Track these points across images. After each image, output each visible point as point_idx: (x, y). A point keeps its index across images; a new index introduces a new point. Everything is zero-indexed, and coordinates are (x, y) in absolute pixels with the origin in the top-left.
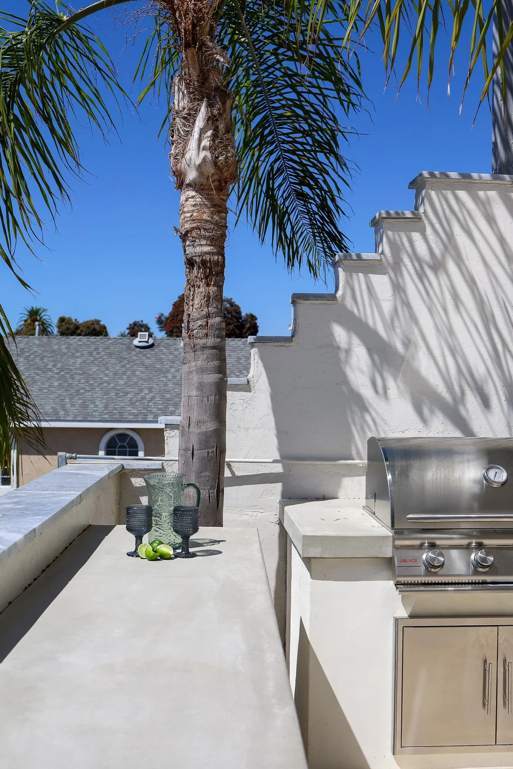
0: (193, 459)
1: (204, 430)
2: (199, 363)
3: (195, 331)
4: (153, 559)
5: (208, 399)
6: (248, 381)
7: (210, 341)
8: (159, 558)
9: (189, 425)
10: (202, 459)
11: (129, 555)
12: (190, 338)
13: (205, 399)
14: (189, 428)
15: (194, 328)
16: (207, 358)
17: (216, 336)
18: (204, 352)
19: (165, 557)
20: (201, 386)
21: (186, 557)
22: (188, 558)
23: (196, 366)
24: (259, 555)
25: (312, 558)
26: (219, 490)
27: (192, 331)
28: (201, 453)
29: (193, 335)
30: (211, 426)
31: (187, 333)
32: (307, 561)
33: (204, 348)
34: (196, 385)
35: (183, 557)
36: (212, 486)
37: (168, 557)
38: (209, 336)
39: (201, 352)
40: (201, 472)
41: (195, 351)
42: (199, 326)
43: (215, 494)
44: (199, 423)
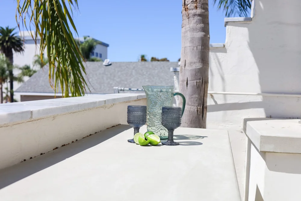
0: (187, 86)
1: (194, 68)
2: (191, 25)
3: (189, 5)
4: (144, 144)
5: (197, 48)
6: (224, 46)
7: (199, 11)
8: (150, 144)
9: (185, 65)
10: (193, 86)
11: (129, 141)
12: (186, 11)
13: (195, 48)
14: (185, 67)
15: (189, 3)
16: (197, 21)
17: (202, 8)
18: (195, 18)
19: (153, 144)
20: (192, 40)
21: (170, 145)
22: (172, 145)
23: (189, 27)
24: (228, 146)
25: (267, 152)
26: (204, 107)
27: (187, 5)
28: (192, 82)
29: (188, 8)
30: (199, 65)
31: (184, 8)
32: (263, 154)
33: (195, 15)
34: (189, 39)
35: (168, 145)
36: (199, 104)
37: (155, 144)
38: (198, 8)
39: (192, 18)
40: (192, 95)
41: (188, 18)
42: (192, 2)
43: (201, 109)
44: (191, 63)
